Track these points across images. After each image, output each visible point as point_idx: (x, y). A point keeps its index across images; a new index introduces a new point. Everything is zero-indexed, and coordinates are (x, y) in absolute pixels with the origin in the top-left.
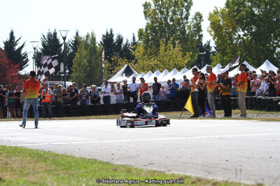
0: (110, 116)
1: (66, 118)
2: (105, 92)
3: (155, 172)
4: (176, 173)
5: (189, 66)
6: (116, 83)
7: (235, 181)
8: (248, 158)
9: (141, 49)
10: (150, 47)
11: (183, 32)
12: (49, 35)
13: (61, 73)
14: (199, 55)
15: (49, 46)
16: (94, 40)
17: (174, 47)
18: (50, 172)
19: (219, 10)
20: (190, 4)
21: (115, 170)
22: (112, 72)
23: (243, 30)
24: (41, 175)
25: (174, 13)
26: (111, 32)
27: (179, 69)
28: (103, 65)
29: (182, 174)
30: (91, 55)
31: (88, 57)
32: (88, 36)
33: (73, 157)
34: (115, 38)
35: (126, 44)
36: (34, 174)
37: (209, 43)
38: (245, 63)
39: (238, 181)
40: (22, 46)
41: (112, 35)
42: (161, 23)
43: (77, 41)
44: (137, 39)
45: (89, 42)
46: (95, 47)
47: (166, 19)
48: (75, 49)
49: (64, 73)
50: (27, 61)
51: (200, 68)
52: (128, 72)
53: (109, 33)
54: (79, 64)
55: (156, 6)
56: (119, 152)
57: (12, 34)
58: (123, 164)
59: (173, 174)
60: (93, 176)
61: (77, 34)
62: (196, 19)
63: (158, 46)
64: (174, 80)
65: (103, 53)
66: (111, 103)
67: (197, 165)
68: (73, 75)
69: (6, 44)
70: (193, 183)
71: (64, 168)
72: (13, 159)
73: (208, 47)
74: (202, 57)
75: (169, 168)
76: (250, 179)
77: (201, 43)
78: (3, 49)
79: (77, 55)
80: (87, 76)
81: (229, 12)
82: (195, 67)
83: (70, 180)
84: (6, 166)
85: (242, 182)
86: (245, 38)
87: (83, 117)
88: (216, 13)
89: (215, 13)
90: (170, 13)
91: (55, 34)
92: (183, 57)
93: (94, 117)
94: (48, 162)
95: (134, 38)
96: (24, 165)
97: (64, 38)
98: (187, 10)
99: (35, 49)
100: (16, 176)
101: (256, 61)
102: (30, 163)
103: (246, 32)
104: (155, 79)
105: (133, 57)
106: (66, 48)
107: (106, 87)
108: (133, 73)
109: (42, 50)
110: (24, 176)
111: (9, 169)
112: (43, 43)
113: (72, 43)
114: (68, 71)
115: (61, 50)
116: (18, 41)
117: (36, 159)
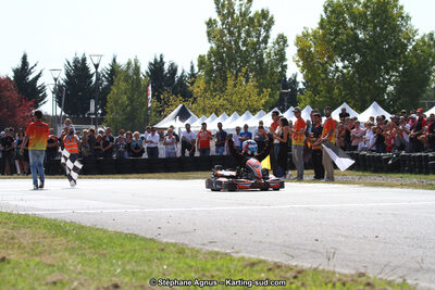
0: (157, 175)
1: (97, 176)
2: (151, 142)
3: (217, 253)
4: (246, 255)
5: (267, 108)
6: (165, 129)
7: (327, 268)
8: (346, 237)
9: (201, 83)
10: (214, 81)
11: (260, 61)
12: (76, 61)
13: (90, 114)
14: (281, 94)
15: (75, 77)
16: (137, 69)
17: (247, 81)
18: (72, 250)
19: (310, 31)
20: (271, 22)
21: (163, 250)
22: (161, 115)
23: (343, 61)
24: (60, 254)
25: (248, 34)
26: (161, 59)
27: (254, 112)
28: (149, 105)
29: (254, 257)
30: (133, 90)
31: (128, 93)
32: (129, 64)
33: (105, 231)
34: (166, 67)
35: (182, 76)
36: (50, 254)
37: (295, 77)
38: (345, 105)
39: (331, 269)
40: (39, 76)
41: (162, 63)
42: (230, 48)
43: (114, 70)
44: (196, 69)
45: (131, 72)
46: (139, 79)
47: (236, 43)
48: (111, 82)
49: (95, 113)
50: (45, 96)
51: (283, 111)
52: (183, 115)
53: (159, 59)
54: (116, 103)
55: (223, 24)
56: (168, 225)
57: (24, 58)
58: (173, 241)
59: (243, 258)
60: (132, 257)
61: (114, 60)
62: (278, 43)
63: (225, 80)
64: (246, 127)
65: (150, 88)
67: (276, 245)
68: (107, 117)
69: (16, 72)
70: (270, 270)
71: (91, 245)
72: (23, 231)
73: (294, 82)
74: (286, 96)
75: (236, 248)
76: (348, 266)
77: (285, 76)
78: (12, 79)
79: (114, 90)
80: (127, 119)
81: (324, 35)
82: (276, 109)
83: (100, 263)
84: (12, 241)
85: (337, 270)
86: (345, 71)
87: (120, 176)
88: (306, 35)
89: (304, 36)
90: (243, 35)
91: (84, 60)
92: (259, 95)
94: (71, 237)
95: (192, 67)
96: (37, 240)
97: (97, 66)
98: (267, 31)
99: (56, 80)
100: (26, 255)
101: (359, 104)
102: (45, 238)
103: (346, 62)
104: (220, 125)
105: (191, 95)
106: (98, 79)
107: (153, 134)
108: (189, 116)
109: (66, 82)
110: (37, 255)
111: (16, 246)
112: (67, 71)
113: (107, 74)
114: (100, 112)
115: (92, 82)
116: (32, 68)
117: (54, 232)
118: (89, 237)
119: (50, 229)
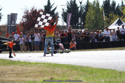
0: (110, 49)
1: (83, 50)
6: (112, 29)
12: (71, 2)
15: (71, 9)
16: (98, 4)
18: (81, 75)
22: (109, 23)
24: (76, 76)
28: (104, 19)
30: (97, 13)
31: (94, 15)
32: (94, 2)
33: (93, 68)
34: (111, 3)
35: (118, 6)
36: (71, 76)
40: (55, 9)
41: (109, 1)
43: (88, 5)
45: (95, 5)
46: (99, 9)
48: (87, 10)
50: (58, 17)
52: (119, 23)
54: (89, 19)
56: (119, 66)
57: (49, 1)
61: (88, 1)
65: (104, 12)
66: (110, 41)
68: (86, 25)
69: (45, 7)
71: (89, 73)
72: (57, 69)
79: (88, 13)
80: (94, 26)
83: (94, 79)
84: (53, 73)
87: (94, 50)
91: (75, 1)
93: (100, 49)
94: (79, 70)
95: (122, 3)
96: (64, 72)
97: (81, 3)
99: (63, 10)
100: (61, 77)
102: (68, 71)
105: (122, 14)
108: (122, 23)
109: (67, 11)
111: (56, 74)
112: (68, 6)
113: (85, 7)
114: (82, 23)
115: (78, 10)
116: (52, 5)
117: (71, 69)
118: (87, 70)
119: (69, 68)
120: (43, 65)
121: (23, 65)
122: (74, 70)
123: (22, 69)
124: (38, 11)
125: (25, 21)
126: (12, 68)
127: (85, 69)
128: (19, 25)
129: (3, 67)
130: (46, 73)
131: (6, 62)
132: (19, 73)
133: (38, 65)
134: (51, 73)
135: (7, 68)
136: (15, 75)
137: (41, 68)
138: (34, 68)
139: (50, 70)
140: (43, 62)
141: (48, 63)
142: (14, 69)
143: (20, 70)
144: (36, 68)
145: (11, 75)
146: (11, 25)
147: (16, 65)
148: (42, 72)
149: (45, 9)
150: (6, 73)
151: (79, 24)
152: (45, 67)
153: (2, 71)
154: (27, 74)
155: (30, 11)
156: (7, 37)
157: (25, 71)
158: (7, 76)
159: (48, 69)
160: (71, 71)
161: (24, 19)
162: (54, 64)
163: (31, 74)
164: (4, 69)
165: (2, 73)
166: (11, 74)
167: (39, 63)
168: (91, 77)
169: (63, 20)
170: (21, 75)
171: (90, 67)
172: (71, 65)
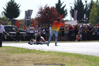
1: (88, 41)
12: (78, 1)
15: (78, 7)
31: (97, 12)
32: (97, 1)
33: (96, 57)
36: (78, 64)
40: (65, 6)
43: (92, 4)
45: (98, 4)
48: (91, 8)
50: (67, 13)
54: (93, 15)
69: (56, 5)
71: (92, 61)
72: (66, 57)
78: (55, 7)
79: (92, 10)
80: (97, 21)
87: (96, 41)
91: (81, 0)
94: (84, 59)
96: (72, 60)
97: (86, 2)
99: (71, 7)
100: (69, 64)
102: (75, 59)
109: (74, 8)
111: (65, 62)
112: (75, 4)
113: (89, 5)
114: (87, 19)
115: (84, 8)
116: (62, 3)
117: (78, 57)
118: (91, 58)
119: (76, 56)
120: (54, 53)
121: (38, 54)
122: (81, 58)
123: (37, 57)
124: (50, 8)
125: (39, 16)
126: (29, 56)
127: (90, 57)
128: (34, 19)
129: (21, 54)
130: (57, 61)
131: (24, 51)
132: (35, 60)
133: (50, 54)
134: (61, 61)
135: (24, 55)
136: (31, 61)
137: (53, 56)
138: (47, 56)
139: (60, 58)
140: (55, 51)
141: (58, 52)
142: (31, 57)
143: (35, 58)
144: (48, 56)
145: (28, 62)
146: (28, 20)
147: (32, 53)
148: (54, 59)
149: (56, 7)
150: (24, 60)
151: (84, 20)
152: (56, 55)
153: (20, 58)
154: (41, 61)
155: (43, 8)
156: (24, 30)
157: (40, 58)
158: (25, 62)
159: (58, 57)
160: (78, 59)
161: (39, 14)
162: (64, 53)
163: (45, 61)
164: (22, 56)
165: (21, 59)
166: (28, 60)
167: (51, 52)
168: (95, 64)
169: (71, 16)
170: (37, 62)
171: (93, 56)
172: (77, 54)
